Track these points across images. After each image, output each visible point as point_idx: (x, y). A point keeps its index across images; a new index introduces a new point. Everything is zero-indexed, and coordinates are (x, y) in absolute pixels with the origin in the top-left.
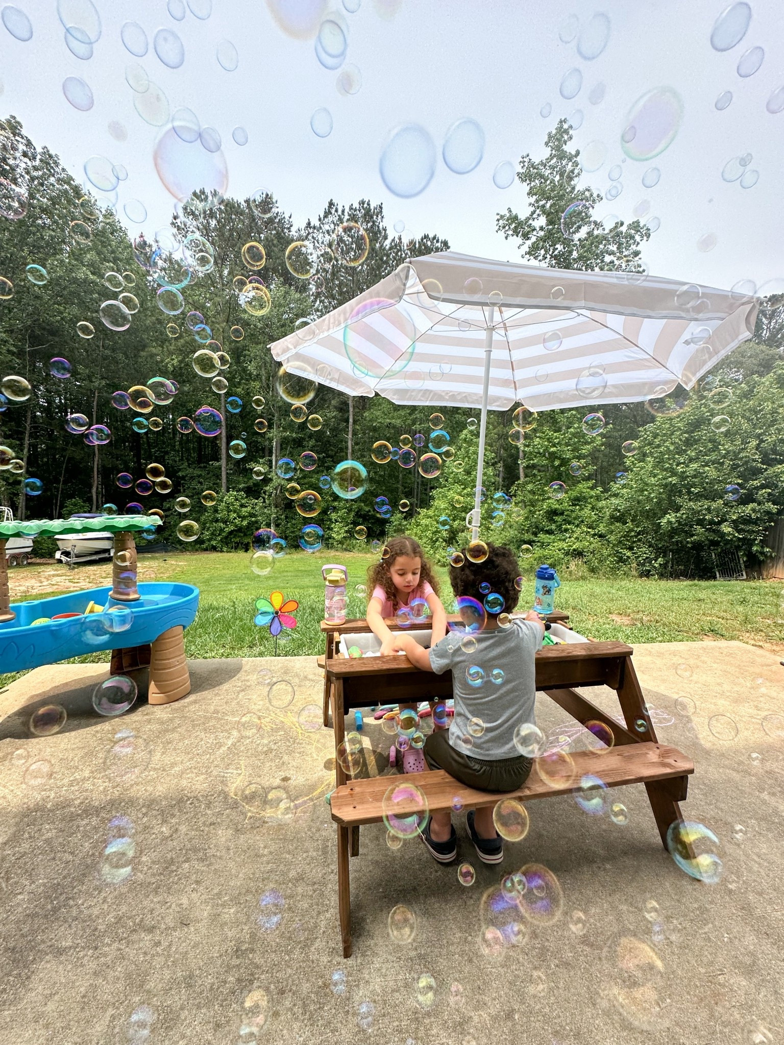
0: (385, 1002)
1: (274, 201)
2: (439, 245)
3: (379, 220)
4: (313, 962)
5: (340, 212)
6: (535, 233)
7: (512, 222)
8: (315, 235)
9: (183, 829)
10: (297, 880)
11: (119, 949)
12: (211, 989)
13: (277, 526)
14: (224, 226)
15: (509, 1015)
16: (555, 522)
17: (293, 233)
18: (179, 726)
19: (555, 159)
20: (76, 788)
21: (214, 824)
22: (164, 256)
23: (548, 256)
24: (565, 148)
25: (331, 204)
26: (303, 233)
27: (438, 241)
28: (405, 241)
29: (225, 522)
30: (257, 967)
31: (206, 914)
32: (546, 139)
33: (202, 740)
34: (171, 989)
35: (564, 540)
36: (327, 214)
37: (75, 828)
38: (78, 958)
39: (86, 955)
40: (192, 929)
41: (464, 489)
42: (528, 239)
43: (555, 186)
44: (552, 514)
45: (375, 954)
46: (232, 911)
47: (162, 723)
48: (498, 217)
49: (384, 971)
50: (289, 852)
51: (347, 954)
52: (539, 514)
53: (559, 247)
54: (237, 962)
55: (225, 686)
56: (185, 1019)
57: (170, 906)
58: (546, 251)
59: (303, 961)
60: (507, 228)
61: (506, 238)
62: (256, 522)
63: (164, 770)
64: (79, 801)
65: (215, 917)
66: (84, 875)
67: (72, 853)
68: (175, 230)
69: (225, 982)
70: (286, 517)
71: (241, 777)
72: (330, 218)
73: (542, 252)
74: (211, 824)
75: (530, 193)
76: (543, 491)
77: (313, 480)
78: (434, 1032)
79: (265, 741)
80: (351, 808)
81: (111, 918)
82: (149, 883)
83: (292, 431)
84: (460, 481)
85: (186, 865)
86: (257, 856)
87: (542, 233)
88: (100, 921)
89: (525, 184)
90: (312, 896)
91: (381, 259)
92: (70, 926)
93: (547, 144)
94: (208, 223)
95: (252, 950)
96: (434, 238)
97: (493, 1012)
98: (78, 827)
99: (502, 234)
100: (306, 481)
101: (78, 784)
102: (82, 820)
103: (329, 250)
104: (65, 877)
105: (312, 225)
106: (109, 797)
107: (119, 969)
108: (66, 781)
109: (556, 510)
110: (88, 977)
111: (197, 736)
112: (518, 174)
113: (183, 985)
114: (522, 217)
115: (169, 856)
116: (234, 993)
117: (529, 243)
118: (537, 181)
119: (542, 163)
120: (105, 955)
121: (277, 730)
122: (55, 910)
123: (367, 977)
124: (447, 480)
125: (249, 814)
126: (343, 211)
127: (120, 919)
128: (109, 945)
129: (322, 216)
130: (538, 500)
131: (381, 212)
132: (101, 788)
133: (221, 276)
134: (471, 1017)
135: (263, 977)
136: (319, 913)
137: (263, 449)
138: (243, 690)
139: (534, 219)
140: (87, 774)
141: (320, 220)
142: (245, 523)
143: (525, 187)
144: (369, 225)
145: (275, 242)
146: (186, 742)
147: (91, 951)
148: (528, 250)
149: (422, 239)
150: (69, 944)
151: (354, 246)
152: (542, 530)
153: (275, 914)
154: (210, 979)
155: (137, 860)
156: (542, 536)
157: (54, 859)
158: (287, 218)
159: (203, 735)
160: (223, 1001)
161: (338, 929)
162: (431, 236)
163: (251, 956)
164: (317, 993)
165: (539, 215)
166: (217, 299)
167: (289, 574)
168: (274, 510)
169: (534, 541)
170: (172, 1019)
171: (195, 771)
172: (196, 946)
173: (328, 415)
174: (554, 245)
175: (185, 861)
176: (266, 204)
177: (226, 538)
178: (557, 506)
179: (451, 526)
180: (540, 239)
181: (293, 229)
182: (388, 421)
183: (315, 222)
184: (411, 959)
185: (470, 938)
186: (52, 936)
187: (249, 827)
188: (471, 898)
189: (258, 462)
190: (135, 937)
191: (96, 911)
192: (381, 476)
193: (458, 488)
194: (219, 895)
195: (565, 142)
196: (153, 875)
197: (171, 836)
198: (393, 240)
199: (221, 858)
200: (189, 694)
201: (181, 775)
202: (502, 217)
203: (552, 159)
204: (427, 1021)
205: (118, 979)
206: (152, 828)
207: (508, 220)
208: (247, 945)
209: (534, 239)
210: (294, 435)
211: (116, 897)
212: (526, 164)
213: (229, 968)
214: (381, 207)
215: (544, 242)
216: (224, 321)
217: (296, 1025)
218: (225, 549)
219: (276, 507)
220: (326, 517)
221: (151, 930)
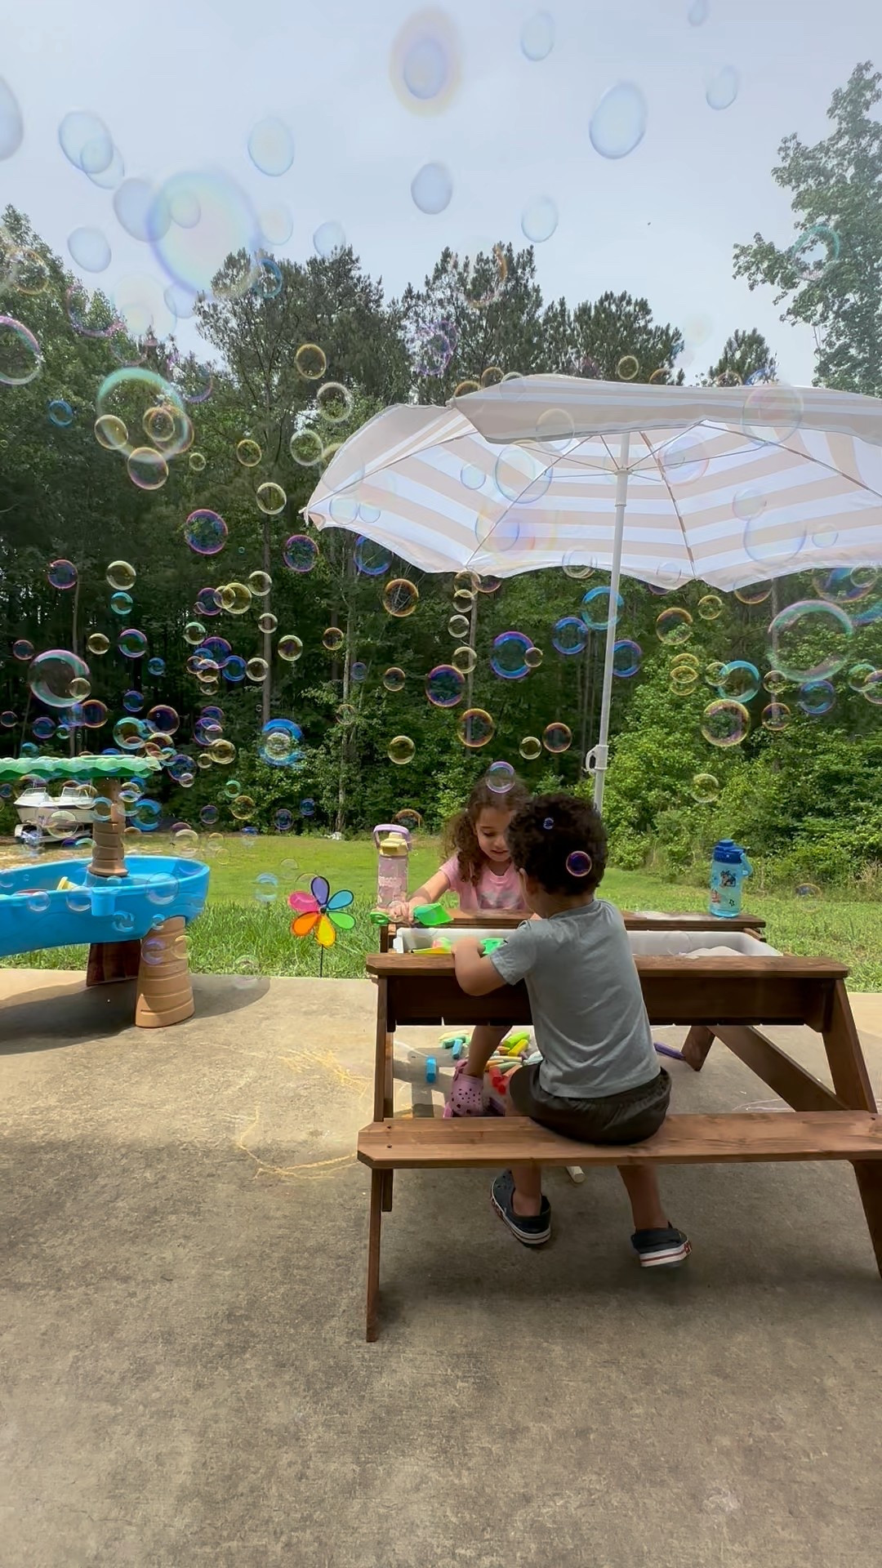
0: (413, 1394)
1: (354, 258)
2: (631, 308)
3: (528, 275)
4: (325, 1340)
5: (461, 268)
6: (805, 274)
7: (764, 258)
8: (418, 310)
9: (172, 1176)
10: (316, 1251)
11: (87, 1294)
12: (194, 1349)
13: (349, 792)
14: (274, 305)
15: (583, 1433)
16: (835, 794)
17: (385, 308)
18: (175, 1056)
19: (846, 138)
20: (39, 1117)
21: (213, 1175)
22: (182, 361)
23: (831, 316)
24: (866, 115)
25: (446, 255)
26: (400, 306)
27: (629, 303)
28: (572, 308)
29: (266, 786)
30: (253, 1336)
31: (193, 1272)
32: (829, 103)
33: (204, 1075)
34: (145, 1342)
35: (853, 828)
36: (440, 271)
37: (36, 1161)
38: (38, 1296)
39: (47, 1294)
40: (176, 1285)
41: (668, 734)
42: (794, 285)
43: (845, 187)
44: (830, 781)
45: (408, 1343)
46: (227, 1273)
47: (153, 1051)
48: (737, 251)
49: (418, 1363)
50: (309, 1218)
51: (372, 1337)
52: (805, 782)
53: (852, 298)
54: (226, 1326)
55: (242, 1012)
56: (161, 1373)
57: (150, 1258)
58: (827, 307)
59: (312, 1338)
60: (754, 269)
61: (752, 287)
62: (315, 786)
63: (152, 1107)
64: (42, 1132)
65: (205, 1277)
66: (47, 1213)
67: (33, 1188)
68: (199, 319)
69: (212, 1345)
70: (364, 779)
71: (255, 1125)
72: (445, 279)
73: (820, 307)
74: (209, 1176)
75: (798, 204)
76: (814, 738)
77: (409, 717)
78: (474, 1434)
79: (292, 1085)
80: (385, 1147)
81: (78, 1261)
82: (126, 1231)
83: (375, 637)
84: (662, 720)
85: (174, 1217)
86: (268, 1218)
87: (820, 274)
88: (65, 1262)
89: (788, 188)
90: (333, 1270)
91: (529, 341)
92: (29, 1263)
93: (831, 111)
94: (250, 303)
95: (248, 1318)
96: (623, 297)
97: (559, 1425)
98: (41, 1160)
99: (744, 280)
100: (397, 718)
101: (41, 1113)
102: (46, 1153)
103: (442, 333)
104: (24, 1212)
105: (415, 292)
106: (79, 1132)
107: (86, 1314)
108: (27, 1108)
109: (837, 773)
110: (49, 1316)
111: (198, 1071)
112: (775, 171)
113: (161, 1340)
114: (782, 247)
115: (152, 1205)
116: (222, 1357)
117: (794, 293)
118: (811, 181)
119: (823, 149)
120: (70, 1297)
121: (312, 1072)
122: (12, 1245)
123: (394, 1366)
124: (638, 719)
125: (261, 1170)
126: (466, 265)
127: (88, 1264)
128: (75, 1289)
129: (431, 278)
130: (804, 755)
131: (531, 261)
132: (71, 1120)
133: (268, 386)
134: (528, 1428)
135: (259, 1346)
136: (340, 1290)
137: (329, 667)
138: (267, 1018)
139: (804, 250)
140: (53, 1101)
141: (427, 283)
142: (297, 787)
143: (789, 194)
144: (510, 285)
145: (353, 326)
146: (183, 1076)
147: (53, 1291)
148: (791, 305)
149: (601, 302)
150: (28, 1280)
151: (484, 323)
152: (812, 809)
153: (283, 1283)
154: (193, 1340)
155: (111, 1205)
156: (810, 820)
157: (11, 1191)
158: (374, 284)
159: (206, 1070)
160: (207, 1363)
161: (364, 1311)
162: (617, 294)
163: (246, 1323)
164: (326, 1373)
165: (814, 242)
166: (261, 424)
167: (364, 872)
168: (344, 766)
169: (795, 829)
170: (145, 1371)
171: (192, 1112)
172: (179, 1303)
173: (437, 608)
174: (841, 293)
175: (172, 1213)
176: (344, 264)
177: (268, 811)
178: (841, 767)
179: (645, 800)
180: (814, 285)
181: (385, 302)
182: (536, 617)
183: (420, 288)
184: (458, 1356)
185: (545, 1344)
186: (9, 1270)
187: (258, 1184)
188: (558, 1300)
189: (320, 688)
190: (105, 1284)
191: (60, 1252)
192: (522, 711)
193: (657, 732)
194: (212, 1255)
195: (867, 105)
196: (131, 1223)
197: (157, 1183)
198: (551, 307)
199: (217, 1214)
200: (191, 1017)
201: (173, 1115)
202: (744, 251)
203: (840, 138)
204: (467, 1422)
205: (84, 1323)
206: (133, 1172)
207: (754, 256)
208: (242, 1312)
209: (803, 286)
210: (379, 643)
211: (84, 1241)
212: (791, 153)
213: (217, 1332)
214: (530, 253)
215: (824, 288)
216: (271, 460)
217: (295, 1401)
218: (265, 829)
219: (348, 762)
220: (428, 780)
221: (125, 1280)
